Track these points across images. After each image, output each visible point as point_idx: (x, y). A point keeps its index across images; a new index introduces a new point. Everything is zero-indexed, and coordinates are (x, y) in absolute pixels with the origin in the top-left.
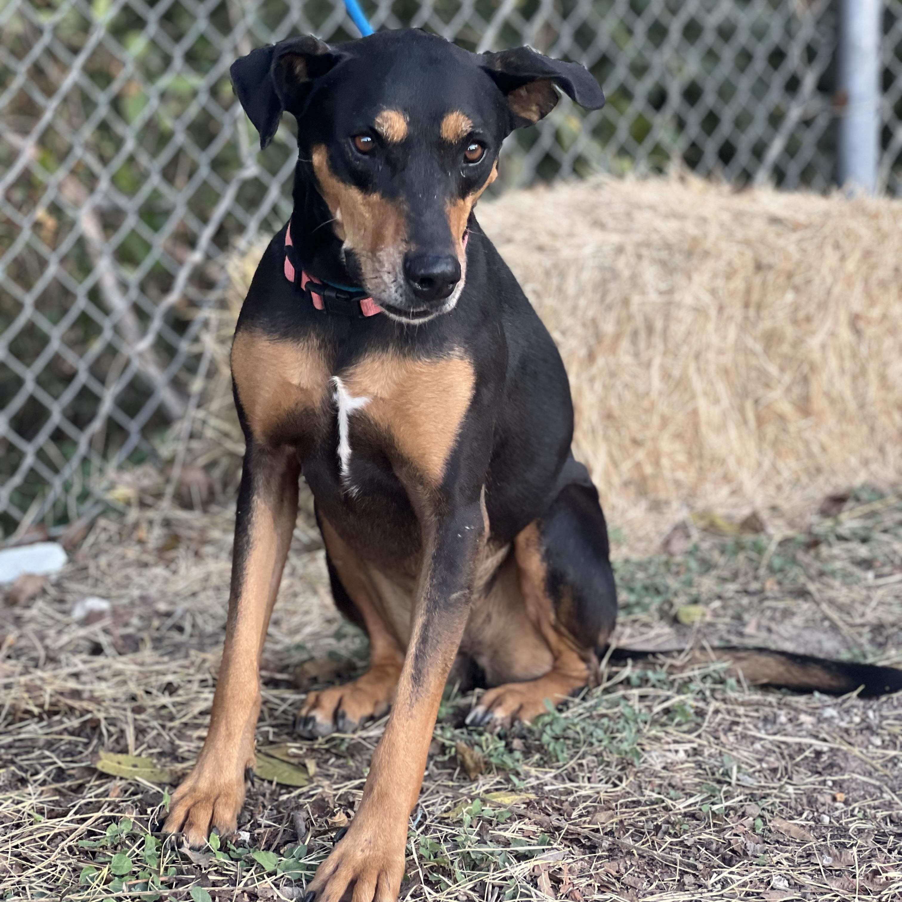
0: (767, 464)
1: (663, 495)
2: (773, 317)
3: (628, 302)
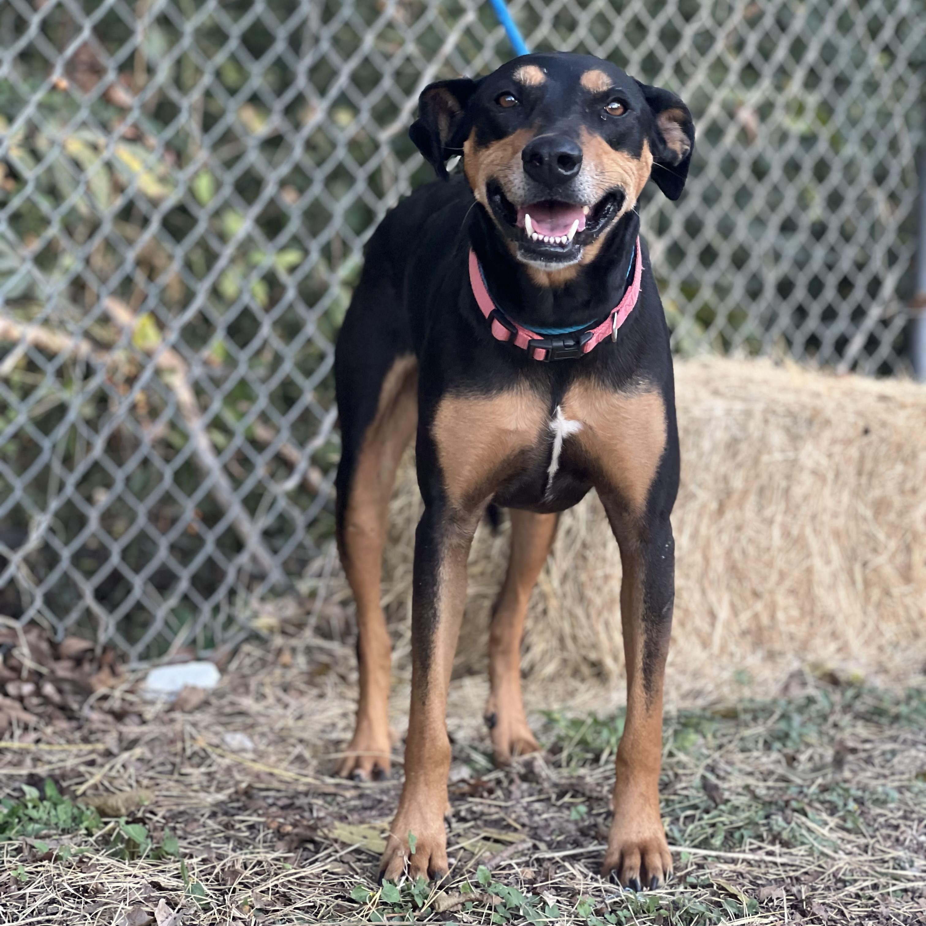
0: (871, 626)
1: (777, 646)
2: (883, 486)
3: (756, 461)
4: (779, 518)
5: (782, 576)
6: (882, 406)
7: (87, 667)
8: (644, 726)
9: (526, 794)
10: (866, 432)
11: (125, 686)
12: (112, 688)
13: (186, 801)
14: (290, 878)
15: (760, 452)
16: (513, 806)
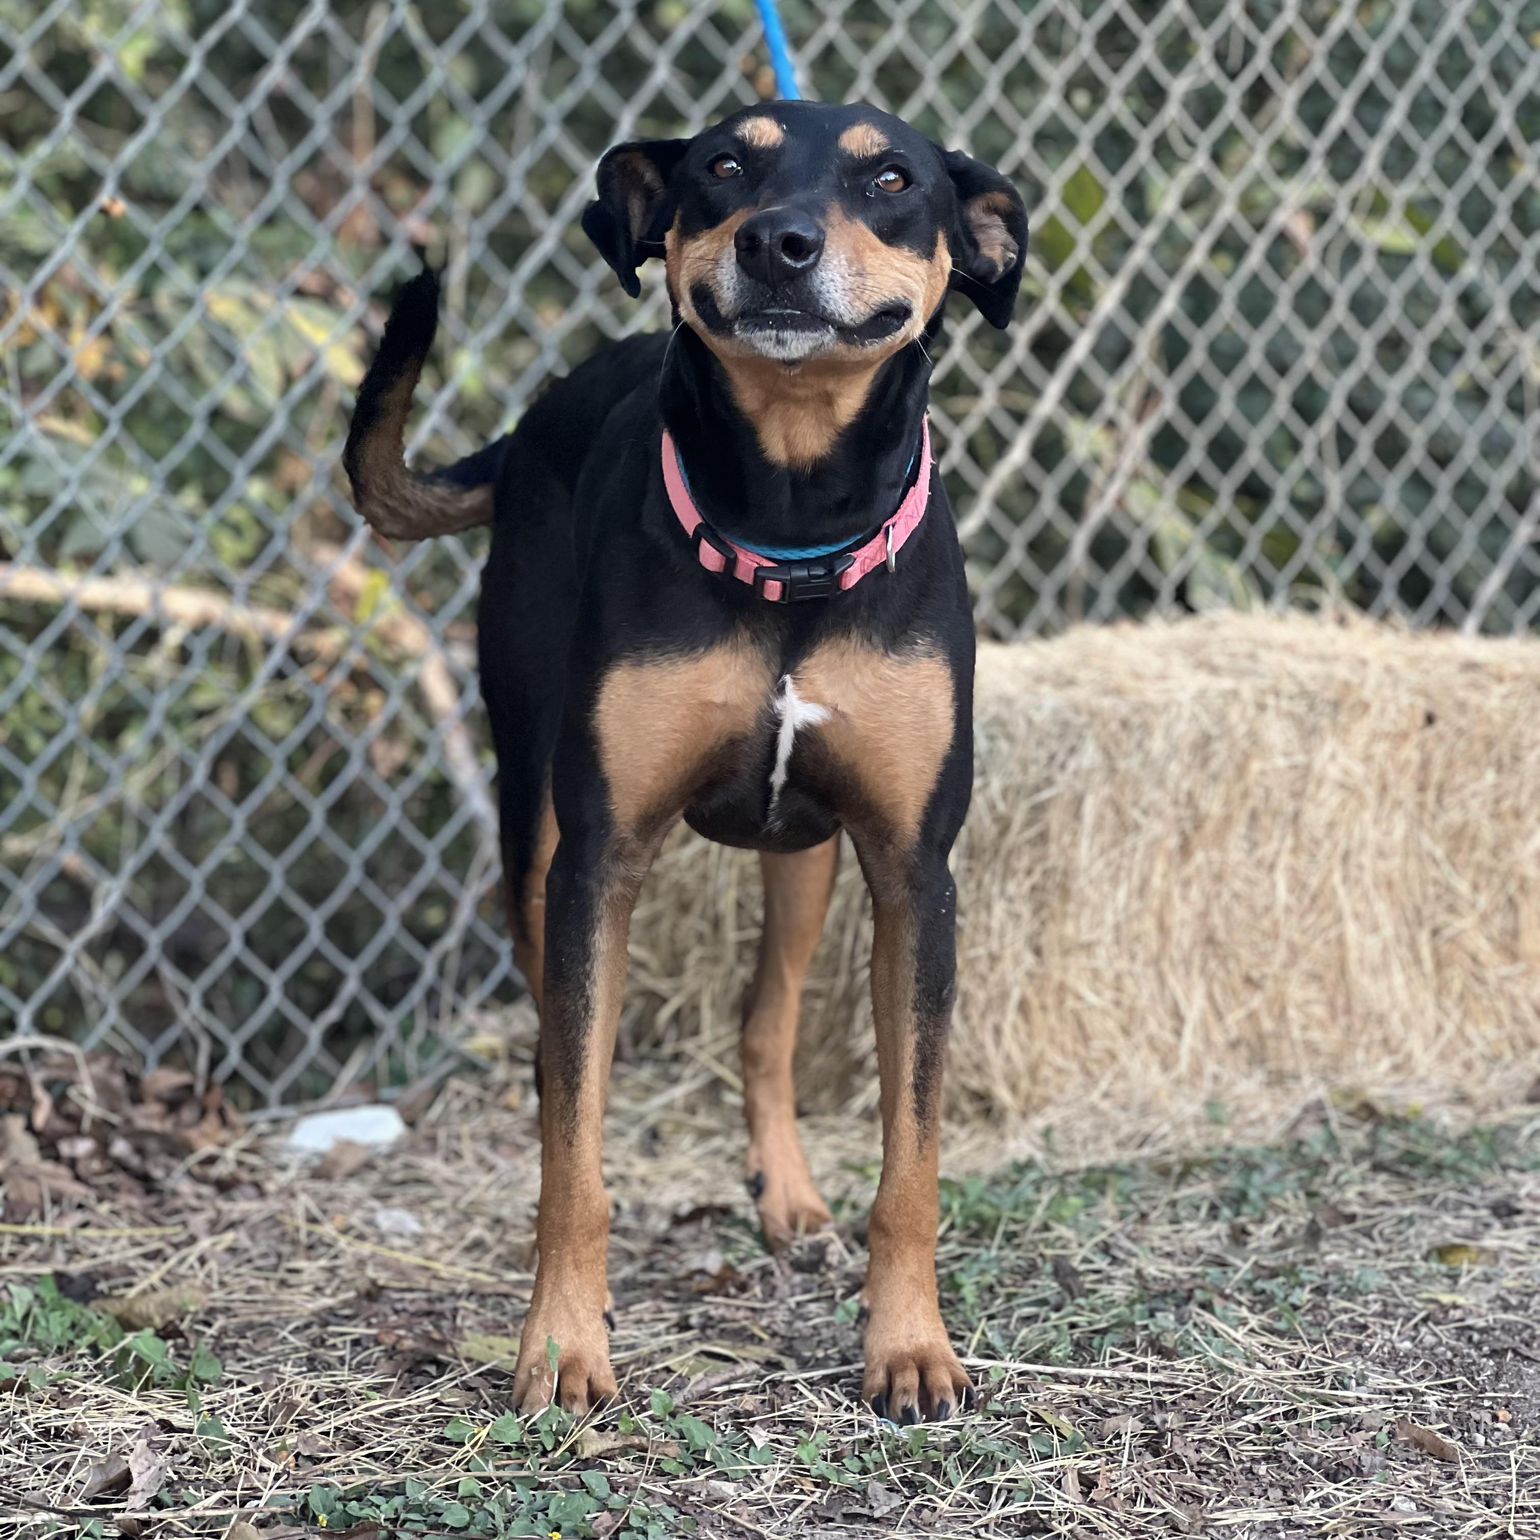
0: (1450, 1028)
1: (1289, 1065)
2: (1463, 805)
3: (1241, 770)
4: (1285, 860)
5: (1294, 952)
6: (1462, 679)
7: (188, 1114)
8: (915, 1175)
9: (798, 1290)
10: (1430, 719)
11: (243, 1143)
12: (223, 1145)
13: (275, 1308)
14: (374, 1413)
15: (1247, 757)
16: (772, 1309)
